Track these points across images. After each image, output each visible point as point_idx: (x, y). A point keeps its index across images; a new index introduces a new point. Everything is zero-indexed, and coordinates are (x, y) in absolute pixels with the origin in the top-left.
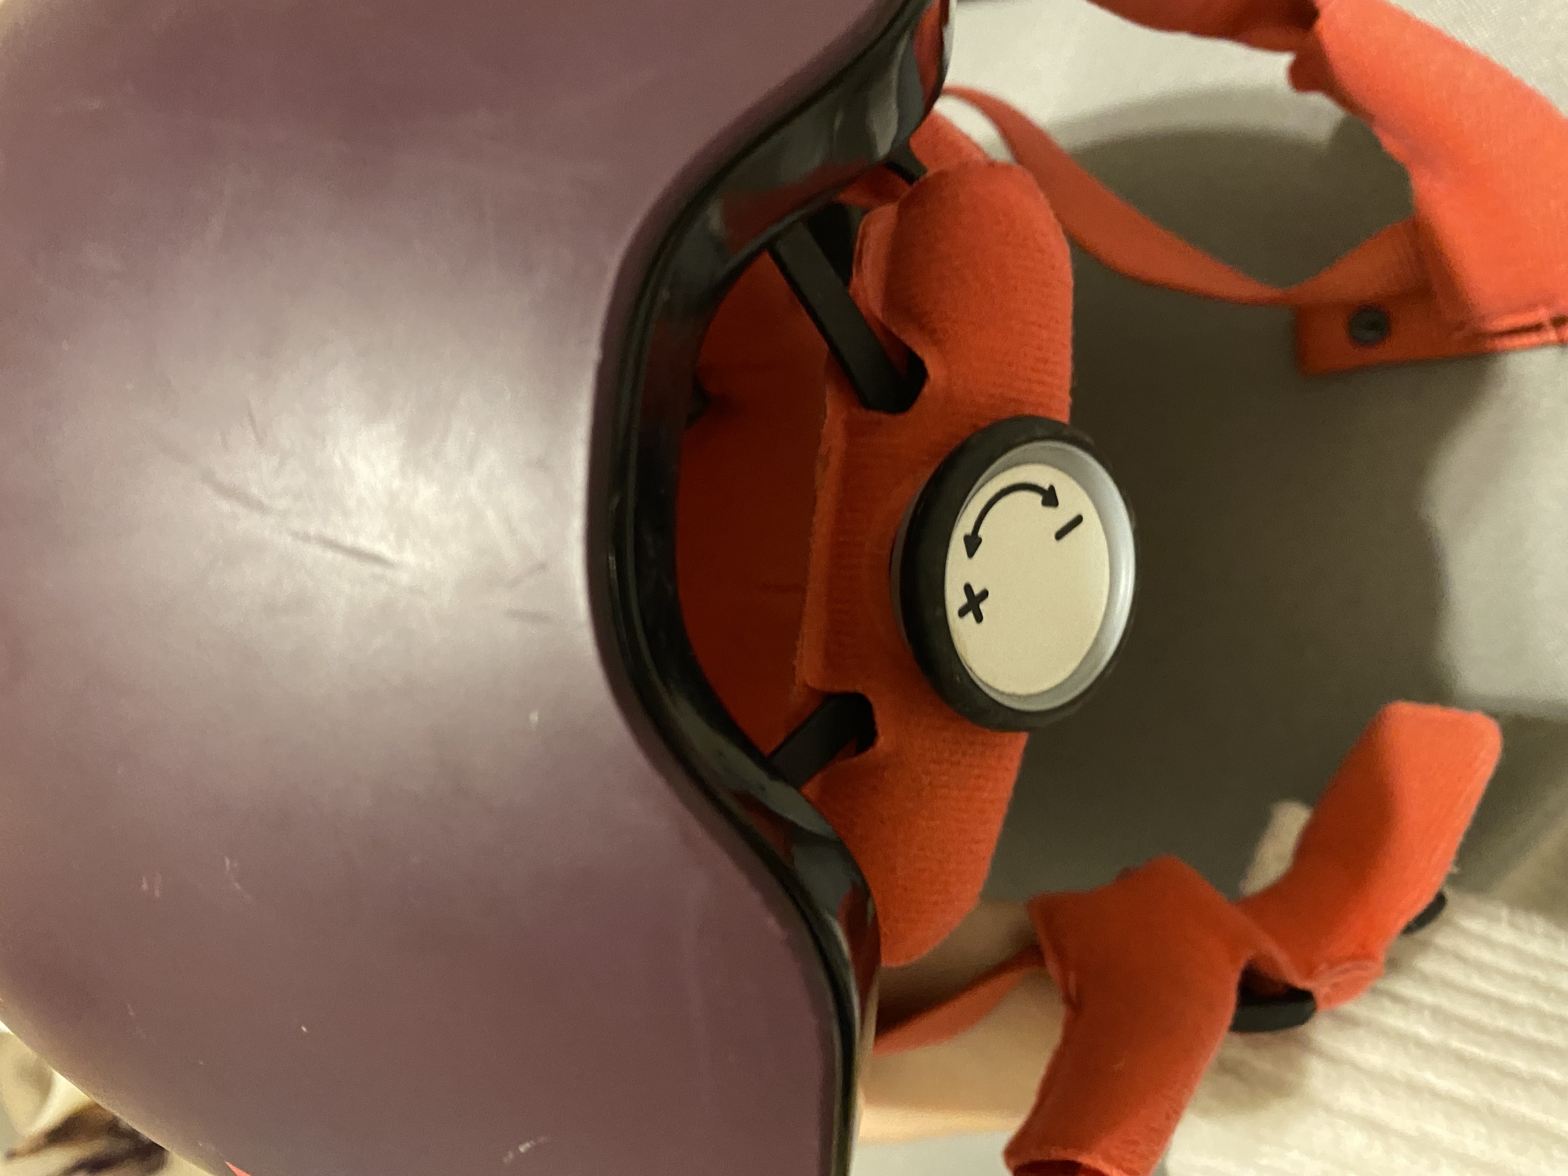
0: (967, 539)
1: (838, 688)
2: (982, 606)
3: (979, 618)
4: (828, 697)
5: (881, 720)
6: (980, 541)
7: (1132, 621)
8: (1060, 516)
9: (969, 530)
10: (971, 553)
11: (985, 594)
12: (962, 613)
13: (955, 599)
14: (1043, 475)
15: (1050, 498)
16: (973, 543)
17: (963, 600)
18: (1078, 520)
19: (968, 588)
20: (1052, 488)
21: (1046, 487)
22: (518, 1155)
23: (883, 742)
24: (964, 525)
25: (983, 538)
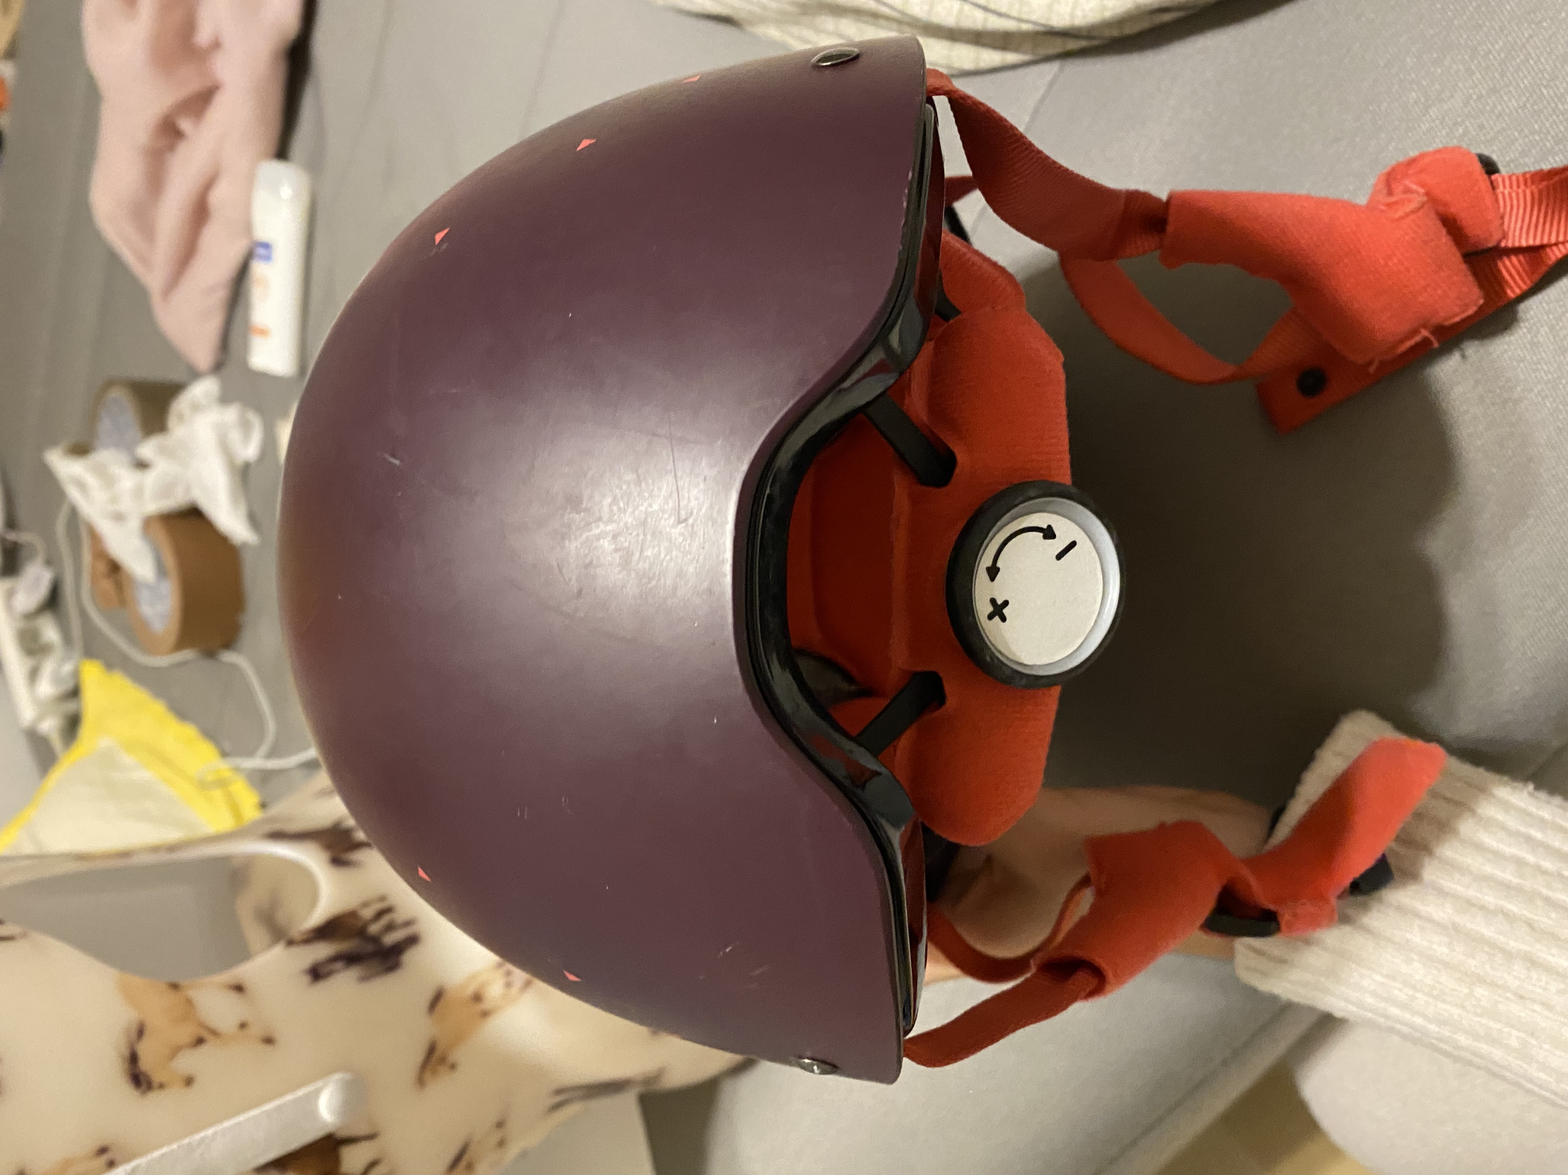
0: (988, 569)
1: (919, 669)
2: (1006, 611)
3: (1004, 619)
4: (915, 674)
5: (948, 688)
6: (998, 569)
7: (1122, 606)
8: (1059, 545)
9: (989, 563)
10: (992, 579)
11: (1006, 603)
12: (991, 617)
13: (983, 608)
14: (1040, 520)
15: (1049, 533)
16: (993, 572)
17: (990, 609)
18: (1073, 544)
19: (993, 601)
20: (1049, 527)
21: (1045, 527)
22: (725, 953)
23: (951, 701)
24: (986, 561)
25: (1000, 567)
